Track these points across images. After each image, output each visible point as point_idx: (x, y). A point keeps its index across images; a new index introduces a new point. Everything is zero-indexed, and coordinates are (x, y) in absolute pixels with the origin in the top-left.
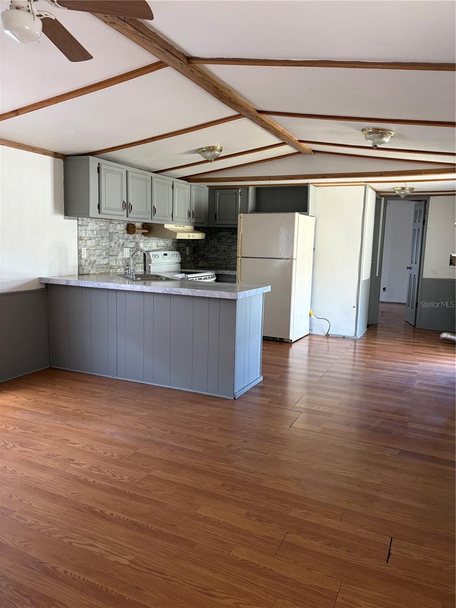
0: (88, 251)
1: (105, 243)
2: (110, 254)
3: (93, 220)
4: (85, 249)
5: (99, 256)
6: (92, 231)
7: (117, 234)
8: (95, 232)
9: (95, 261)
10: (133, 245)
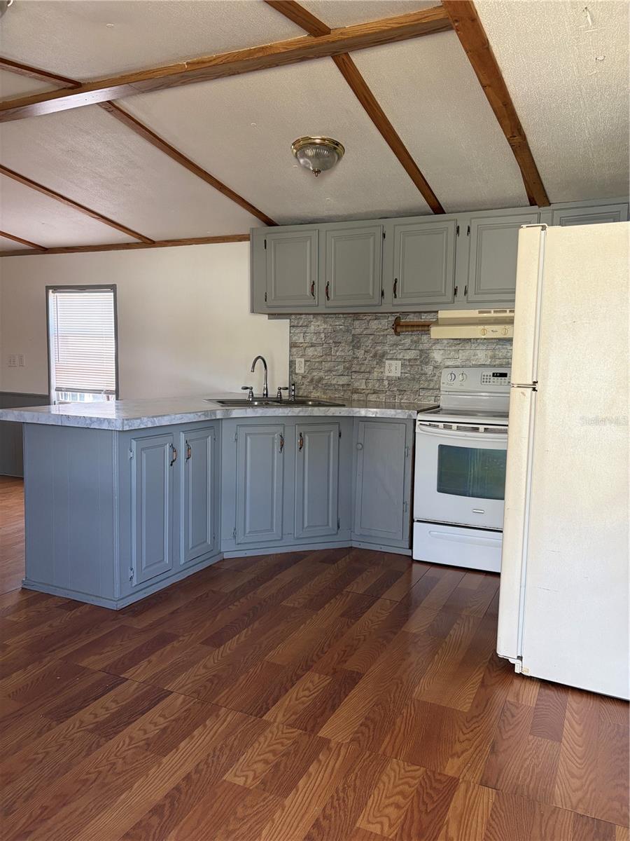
0: (308, 364)
1: (343, 351)
2: (354, 369)
3: (320, 318)
4: (303, 360)
5: (330, 371)
6: (317, 333)
7: (371, 337)
8: (323, 335)
9: (321, 379)
10: (411, 354)
